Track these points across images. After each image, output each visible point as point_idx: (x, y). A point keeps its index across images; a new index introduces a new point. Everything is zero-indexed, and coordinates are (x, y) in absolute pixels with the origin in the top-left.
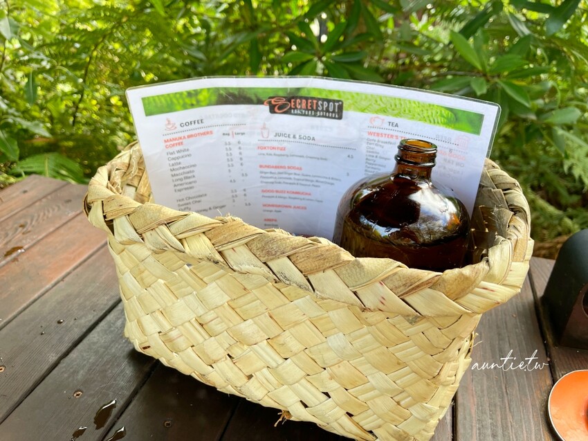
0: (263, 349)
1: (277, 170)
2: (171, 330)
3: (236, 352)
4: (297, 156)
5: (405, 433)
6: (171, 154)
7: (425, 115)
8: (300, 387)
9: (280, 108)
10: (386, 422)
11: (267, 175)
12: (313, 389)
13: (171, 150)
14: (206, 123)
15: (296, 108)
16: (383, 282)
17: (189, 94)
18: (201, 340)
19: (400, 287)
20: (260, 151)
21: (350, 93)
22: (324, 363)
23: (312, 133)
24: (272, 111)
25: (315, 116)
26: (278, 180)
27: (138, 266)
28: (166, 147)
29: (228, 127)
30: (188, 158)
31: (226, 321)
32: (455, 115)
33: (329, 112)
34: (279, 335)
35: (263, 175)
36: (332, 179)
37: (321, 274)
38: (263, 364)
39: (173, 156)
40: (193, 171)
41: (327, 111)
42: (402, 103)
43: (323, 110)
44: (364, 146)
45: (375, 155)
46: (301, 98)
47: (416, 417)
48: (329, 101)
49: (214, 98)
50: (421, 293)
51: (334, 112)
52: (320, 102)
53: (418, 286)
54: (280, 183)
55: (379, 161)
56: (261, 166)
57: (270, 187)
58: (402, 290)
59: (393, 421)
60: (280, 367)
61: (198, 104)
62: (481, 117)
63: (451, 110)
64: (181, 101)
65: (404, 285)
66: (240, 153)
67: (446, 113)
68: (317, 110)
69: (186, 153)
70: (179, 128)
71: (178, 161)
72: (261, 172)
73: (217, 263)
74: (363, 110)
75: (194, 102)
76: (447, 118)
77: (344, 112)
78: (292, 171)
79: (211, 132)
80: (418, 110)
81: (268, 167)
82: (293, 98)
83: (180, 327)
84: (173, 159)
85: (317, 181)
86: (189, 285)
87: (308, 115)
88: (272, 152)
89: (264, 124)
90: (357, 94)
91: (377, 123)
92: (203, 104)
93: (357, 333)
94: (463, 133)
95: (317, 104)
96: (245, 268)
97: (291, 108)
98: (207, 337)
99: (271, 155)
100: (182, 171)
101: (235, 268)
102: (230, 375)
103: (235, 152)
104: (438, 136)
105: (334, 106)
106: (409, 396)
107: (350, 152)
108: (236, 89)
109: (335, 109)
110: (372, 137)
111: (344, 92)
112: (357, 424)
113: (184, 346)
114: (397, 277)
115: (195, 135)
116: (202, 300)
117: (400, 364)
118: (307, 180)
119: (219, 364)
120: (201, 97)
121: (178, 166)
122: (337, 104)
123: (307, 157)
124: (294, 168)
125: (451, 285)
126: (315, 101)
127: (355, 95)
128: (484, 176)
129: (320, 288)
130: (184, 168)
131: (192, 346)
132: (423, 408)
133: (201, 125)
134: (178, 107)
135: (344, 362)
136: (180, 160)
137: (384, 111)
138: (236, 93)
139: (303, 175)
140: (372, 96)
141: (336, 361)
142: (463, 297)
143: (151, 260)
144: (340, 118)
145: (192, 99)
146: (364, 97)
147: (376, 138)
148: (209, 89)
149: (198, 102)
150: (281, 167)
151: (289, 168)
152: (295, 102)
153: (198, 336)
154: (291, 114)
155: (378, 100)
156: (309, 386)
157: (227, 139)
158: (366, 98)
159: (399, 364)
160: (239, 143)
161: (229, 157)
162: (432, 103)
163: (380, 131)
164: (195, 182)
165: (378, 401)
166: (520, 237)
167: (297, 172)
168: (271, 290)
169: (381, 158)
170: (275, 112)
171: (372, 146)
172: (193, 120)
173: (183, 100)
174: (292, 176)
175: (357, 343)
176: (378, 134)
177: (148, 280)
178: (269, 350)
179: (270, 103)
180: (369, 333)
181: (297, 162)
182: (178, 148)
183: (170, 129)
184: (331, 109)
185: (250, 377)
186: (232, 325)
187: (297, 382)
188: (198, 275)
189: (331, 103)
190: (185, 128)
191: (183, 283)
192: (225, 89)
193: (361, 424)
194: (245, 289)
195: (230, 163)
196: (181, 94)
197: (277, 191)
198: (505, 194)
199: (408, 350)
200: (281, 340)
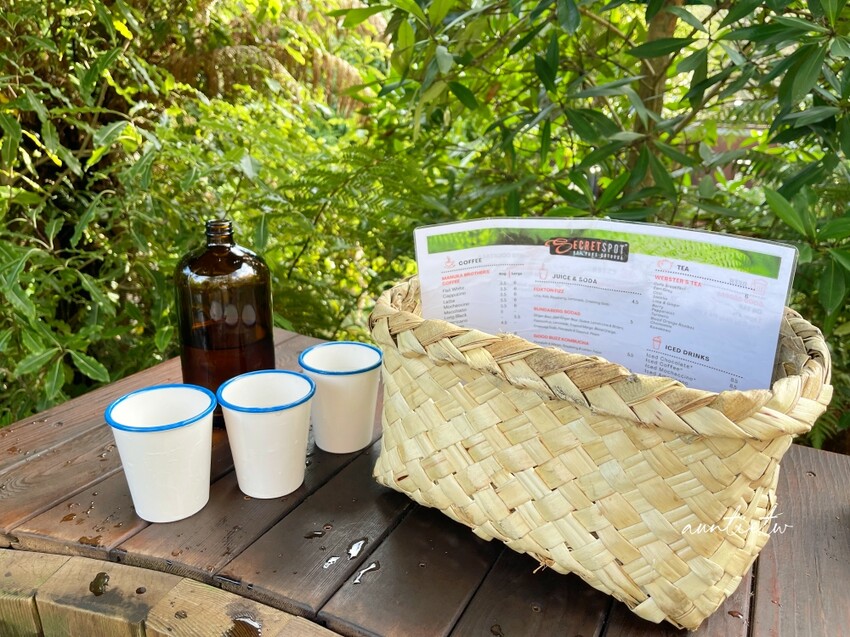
0: (529, 476)
1: (552, 314)
2: (434, 454)
3: (501, 480)
4: (576, 300)
5: (683, 593)
6: (447, 291)
7: (718, 258)
8: (566, 523)
9: (561, 249)
10: (661, 575)
11: (541, 319)
12: (580, 528)
13: (446, 287)
14: (484, 262)
15: (578, 249)
16: (659, 398)
17: (471, 234)
18: (464, 465)
19: (676, 403)
20: (536, 293)
21: (636, 235)
22: (595, 495)
23: (593, 276)
24: (553, 252)
25: (598, 258)
26: (553, 325)
27: (411, 384)
28: (443, 284)
29: (505, 267)
30: (462, 296)
31: (494, 444)
32: (751, 257)
33: (614, 254)
34: (547, 462)
35: (537, 318)
36: (614, 326)
37: (598, 389)
38: (528, 496)
39: (448, 293)
40: (465, 310)
41: (612, 252)
42: (693, 245)
43: (607, 253)
44: (650, 292)
45: (662, 301)
46: (585, 239)
47: (695, 574)
48: (613, 243)
49: (494, 239)
50: (699, 411)
51: (619, 254)
52: (604, 244)
53: (695, 404)
54: (554, 328)
55: (667, 308)
56: (535, 309)
57: (543, 332)
58: (679, 406)
59: (669, 574)
60: (546, 498)
61: (479, 243)
62: (778, 260)
63: (745, 252)
64: (462, 240)
65: (682, 402)
66: (515, 294)
67: (740, 256)
68: (601, 252)
69: (462, 291)
70: (458, 267)
71: (452, 299)
72: (536, 315)
73: (495, 374)
74: (650, 253)
75: (475, 242)
76: (742, 261)
77: (630, 254)
78: (570, 316)
79: (488, 272)
80: (710, 253)
81: (543, 310)
82: (576, 239)
83: (445, 451)
84: (448, 296)
85: (596, 329)
86: (460, 404)
87: (590, 257)
88: (550, 294)
89: (543, 265)
90: (645, 236)
91: (666, 266)
92: (484, 243)
93: (631, 459)
94: (759, 277)
95: (601, 245)
96: (522, 380)
97: (573, 250)
98: (471, 462)
99: (547, 297)
100: (454, 309)
101: (512, 380)
102: (491, 506)
103: (510, 292)
104: (731, 280)
105: (619, 248)
106: (688, 545)
107: (636, 298)
108: (518, 229)
109: (620, 252)
110: (659, 281)
111: (630, 234)
112: (627, 576)
113: (445, 472)
114: (674, 393)
115: (472, 274)
116: (472, 421)
117: (677, 501)
118: (585, 327)
119: (480, 493)
120: (482, 237)
121: (452, 304)
122: (622, 246)
123: (587, 301)
124: (571, 312)
125: (730, 404)
126: (599, 243)
127: (642, 238)
128: (784, 325)
129: (596, 403)
130: (456, 306)
131: (455, 473)
132: (704, 563)
133: (479, 264)
134: (459, 246)
135: (617, 493)
136: (454, 298)
137: (673, 254)
138: (518, 233)
139: (581, 321)
140: (660, 238)
141: (606, 492)
142: (743, 419)
143: (426, 377)
144: (625, 260)
145: (474, 239)
146: (652, 239)
147: (664, 282)
148: (490, 230)
149: (479, 241)
150: (557, 311)
151: (566, 312)
152: (578, 244)
153: (461, 460)
154: (572, 255)
155: (667, 242)
156: (575, 523)
157: (503, 279)
158: (654, 240)
159: (676, 499)
160: (515, 283)
161: (503, 297)
162: (725, 246)
163: (669, 275)
164: (466, 321)
165: (652, 548)
166: (813, 375)
167: (575, 317)
168: (544, 411)
169: (669, 304)
170: (556, 254)
171: (659, 291)
172: (471, 258)
173: (465, 239)
174: (569, 322)
175: (631, 471)
176: (666, 278)
177: (419, 399)
178: (536, 478)
179: (551, 244)
180: (645, 459)
181: (574, 306)
182: (454, 286)
183: (449, 267)
184: (616, 251)
185: (512, 511)
186: (499, 449)
187: (563, 517)
188: (472, 394)
189: (616, 245)
190: (464, 266)
191: (455, 402)
192: (507, 229)
193: (632, 575)
194: (517, 410)
195: (503, 303)
196: (464, 233)
197: (551, 338)
198: (805, 342)
199: (687, 482)
200: (550, 466)
